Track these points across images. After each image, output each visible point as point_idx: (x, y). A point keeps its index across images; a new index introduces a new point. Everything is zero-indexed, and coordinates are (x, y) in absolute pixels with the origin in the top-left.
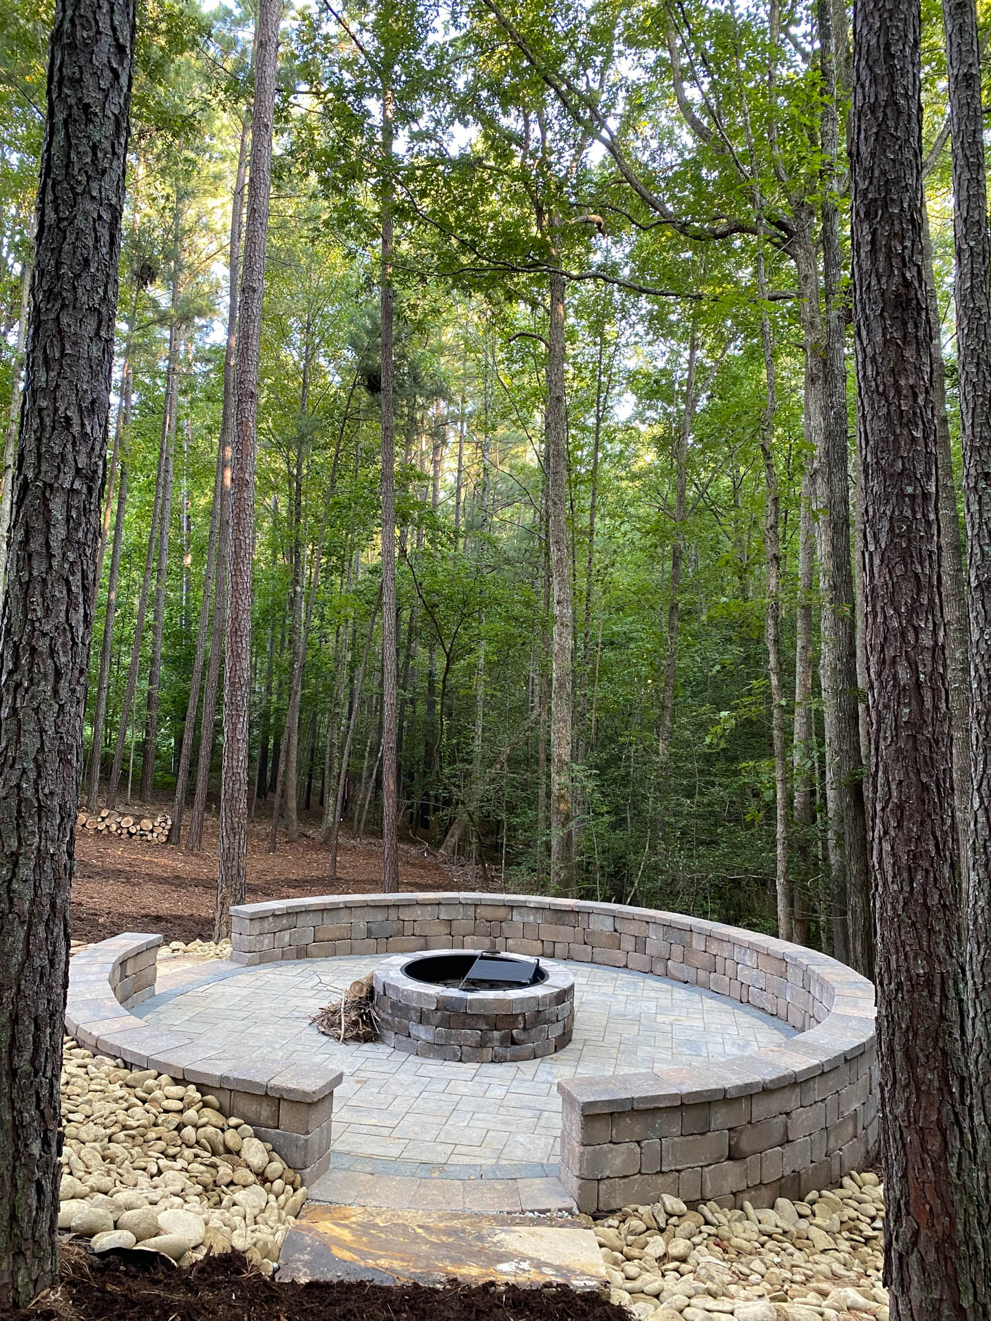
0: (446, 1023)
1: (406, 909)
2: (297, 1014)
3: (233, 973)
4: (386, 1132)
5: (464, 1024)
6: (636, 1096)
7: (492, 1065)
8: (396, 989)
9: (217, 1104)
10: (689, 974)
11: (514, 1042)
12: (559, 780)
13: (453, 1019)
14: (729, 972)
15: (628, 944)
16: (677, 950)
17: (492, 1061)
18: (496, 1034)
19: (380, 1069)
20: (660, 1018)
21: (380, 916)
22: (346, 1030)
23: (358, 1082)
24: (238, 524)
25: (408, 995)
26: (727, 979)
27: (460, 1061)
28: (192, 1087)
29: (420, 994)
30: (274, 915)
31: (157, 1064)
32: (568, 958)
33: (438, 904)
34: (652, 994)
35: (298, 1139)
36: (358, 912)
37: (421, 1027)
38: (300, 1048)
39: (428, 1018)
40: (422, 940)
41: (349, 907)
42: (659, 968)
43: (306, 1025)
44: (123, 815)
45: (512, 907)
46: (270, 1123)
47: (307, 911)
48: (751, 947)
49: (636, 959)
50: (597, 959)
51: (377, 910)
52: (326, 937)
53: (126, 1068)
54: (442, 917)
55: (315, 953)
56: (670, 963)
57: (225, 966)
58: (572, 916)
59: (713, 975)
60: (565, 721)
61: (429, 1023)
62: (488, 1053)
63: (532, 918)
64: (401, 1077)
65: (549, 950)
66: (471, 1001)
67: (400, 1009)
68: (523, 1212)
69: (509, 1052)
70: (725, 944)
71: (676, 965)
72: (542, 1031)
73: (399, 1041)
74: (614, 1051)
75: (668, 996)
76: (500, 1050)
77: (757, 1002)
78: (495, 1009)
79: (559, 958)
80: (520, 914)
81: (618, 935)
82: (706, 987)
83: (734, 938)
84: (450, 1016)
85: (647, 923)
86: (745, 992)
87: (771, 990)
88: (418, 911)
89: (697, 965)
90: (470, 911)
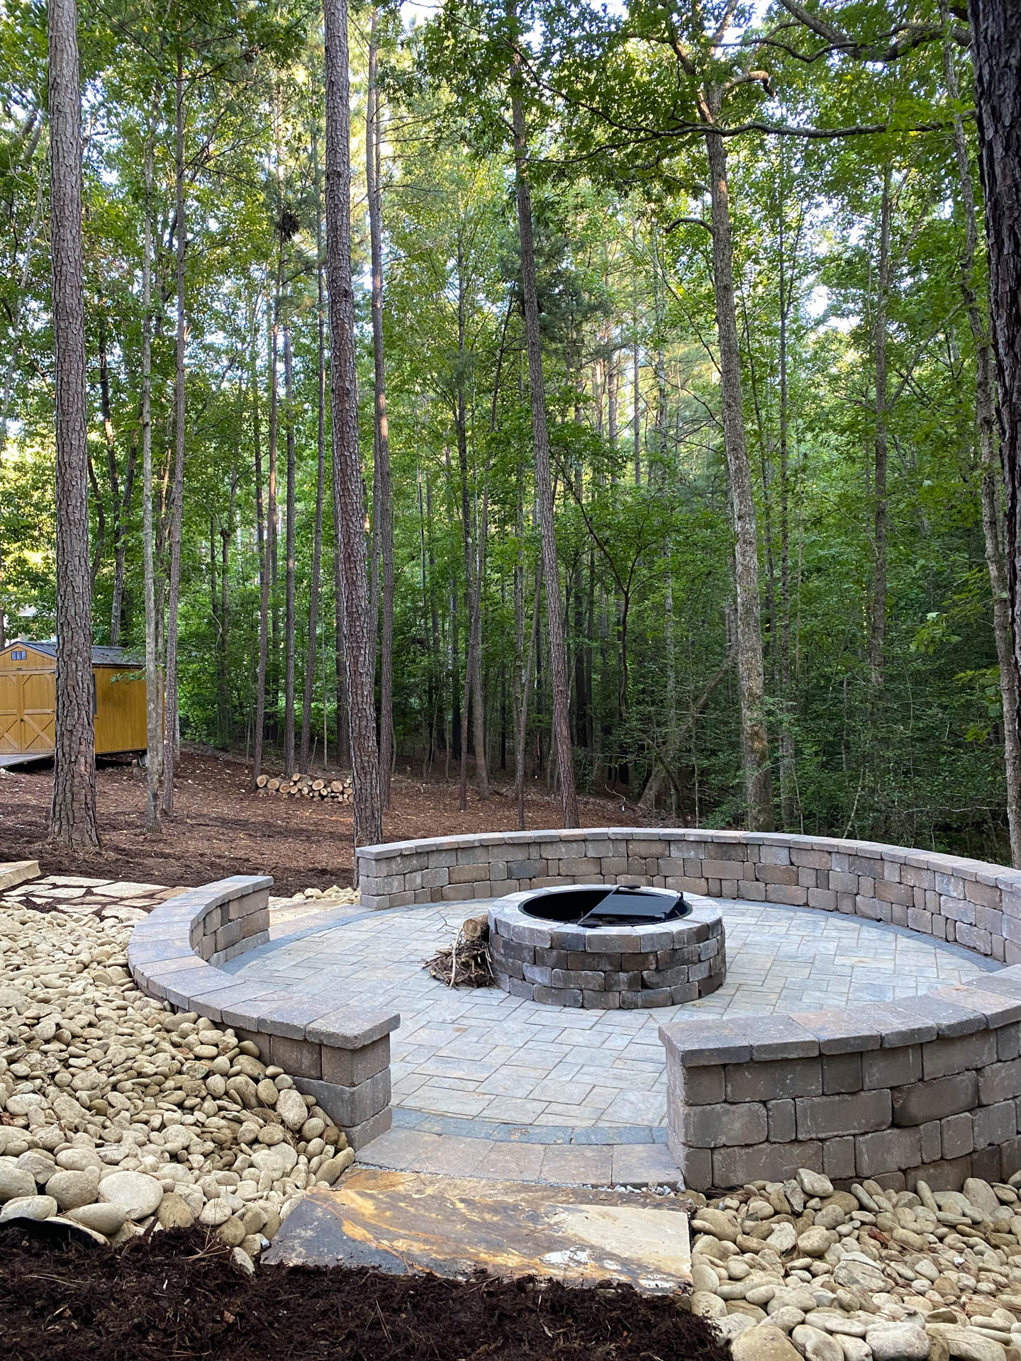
0: (562, 963)
1: (549, 847)
2: (412, 958)
3: (359, 918)
4: (471, 1086)
5: (583, 963)
6: (756, 1043)
7: (620, 1012)
8: (507, 925)
9: (256, 1050)
10: (882, 910)
11: (645, 986)
12: (750, 717)
13: (571, 958)
15: (807, 879)
16: (867, 883)
17: (620, 1008)
18: (623, 976)
19: (486, 1016)
20: (839, 960)
21: (520, 855)
22: (456, 975)
23: (457, 1030)
24: (342, 438)
25: (520, 932)
26: (928, 914)
27: (582, 1007)
28: (230, 1031)
29: (532, 931)
30: (402, 855)
31: (195, 1005)
32: (738, 897)
33: (585, 841)
34: (834, 934)
35: (342, 1092)
36: (496, 850)
37: (536, 969)
38: (404, 993)
39: (543, 957)
40: (569, 880)
41: (484, 846)
42: (846, 905)
43: (419, 969)
44: (314, 779)
45: (668, 841)
46: (313, 1072)
47: (439, 850)
48: (955, 874)
49: (817, 895)
50: (771, 897)
51: (516, 849)
52: (463, 878)
53: (170, 1010)
54: (589, 854)
55: (451, 896)
56: (858, 898)
57: (351, 911)
58: (740, 850)
59: (910, 911)
60: (754, 650)
61: (544, 964)
62: (614, 998)
63: (692, 853)
64: (511, 1025)
65: (714, 887)
66: (590, 937)
67: (512, 948)
68: (612, 1186)
69: (640, 997)
70: (924, 873)
71: (867, 901)
72: (679, 973)
73: (514, 985)
74: (774, 996)
75: (855, 935)
76: (629, 995)
77: (966, 941)
78: (620, 947)
79: (727, 897)
80: (679, 849)
81: (794, 868)
82: (903, 924)
83: (940, 866)
84: (566, 955)
85: (830, 853)
86: (951, 929)
87: (983, 925)
88: (563, 848)
89: (892, 899)
90: (622, 848)
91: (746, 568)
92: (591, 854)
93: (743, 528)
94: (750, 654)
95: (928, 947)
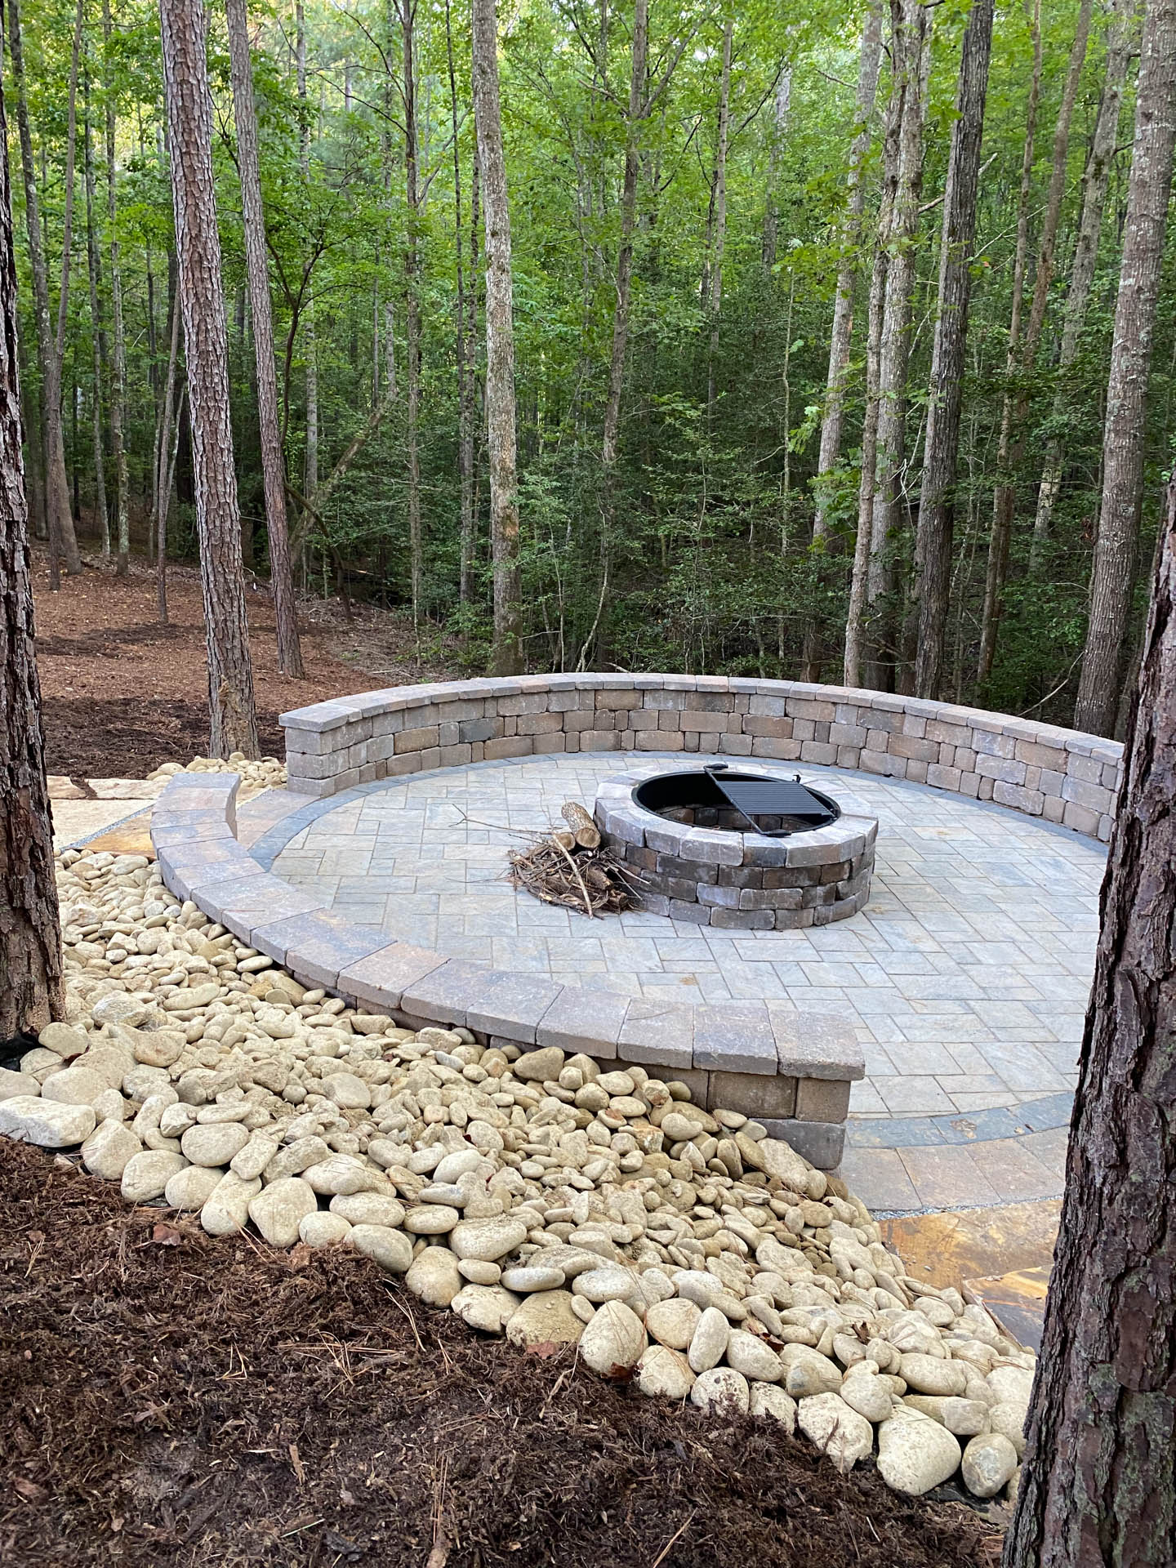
0: (755, 882)
1: (508, 702)
2: (478, 874)
3: (316, 812)
5: (780, 880)
7: (813, 930)
8: (671, 840)
9: (688, 1094)
10: (896, 765)
11: (839, 897)
13: (765, 876)
14: (961, 763)
15: (804, 731)
16: (878, 738)
17: (814, 925)
18: (820, 890)
19: (688, 956)
20: (921, 833)
21: (474, 713)
23: (687, 982)
25: (696, 848)
26: (958, 772)
27: (774, 928)
28: (640, 1072)
29: (714, 846)
30: (349, 724)
31: (556, 1038)
32: (719, 751)
33: (550, 692)
35: (830, 1130)
36: (447, 708)
37: (716, 889)
39: (729, 876)
40: (528, 740)
41: (435, 704)
42: (849, 759)
43: (509, 891)
45: (643, 690)
46: (782, 1111)
47: (385, 713)
48: (1006, 733)
49: (814, 749)
50: (761, 751)
51: (470, 705)
52: (410, 746)
54: (553, 708)
55: (397, 769)
56: (864, 752)
58: (726, 700)
59: (932, 767)
60: (508, 412)
61: (730, 884)
62: (808, 915)
63: (670, 704)
64: (733, 966)
65: (692, 741)
66: (792, 851)
67: (680, 866)
69: (830, 911)
70: (958, 729)
71: (874, 755)
73: (677, 909)
75: (890, 797)
76: (822, 910)
77: (1008, 800)
78: (821, 859)
79: (706, 752)
80: (655, 699)
81: (789, 720)
82: (921, 781)
83: (976, 722)
84: (762, 874)
85: (834, 704)
86: (986, 787)
87: (1034, 785)
88: (523, 702)
89: (909, 754)
90: (589, 699)
91: (501, 304)
92: (554, 708)
93: (497, 249)
94: (504, 417)
95: (972, 808)
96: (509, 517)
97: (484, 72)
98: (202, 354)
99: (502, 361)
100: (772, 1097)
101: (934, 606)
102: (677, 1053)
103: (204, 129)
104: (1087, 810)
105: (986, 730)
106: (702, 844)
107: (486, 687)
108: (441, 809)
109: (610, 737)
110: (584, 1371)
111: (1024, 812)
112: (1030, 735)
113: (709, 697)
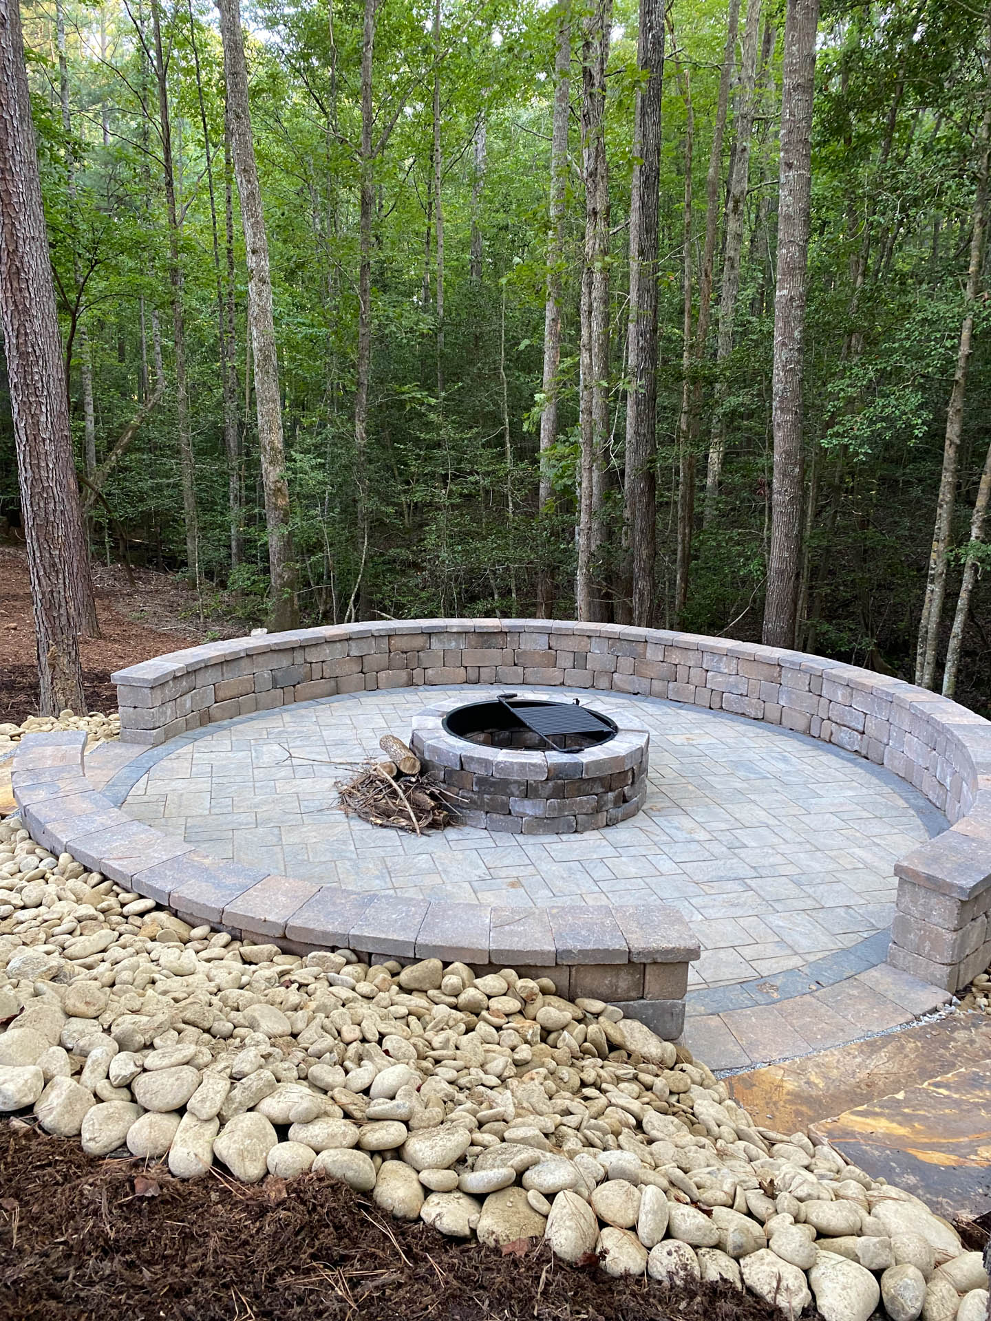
0: (559, 793)
1: (313, 649)
2: (312, 805)
5: (579, 789)
7: (610, 830)
8: (484, 761)
9: (553, 988)
10: (642, 684)
11: (625, 800)
13: (567, 787)
14: (694, 680)
15: (565, 661)
16: (626, 663)
17: (607, 825)
18: (610, 795)
19: (509, 862)
21: (285, 661)
22: (418, 819)
23: (512, 885)
25: (505, 768)
26: (692, 687)
27: (576, 832)
28: (512, 973)
29: (523, 765)
30: (175, 678)
32: (496, 682)
33: (350, 639)
35: (673, 1006)
36: (261, 659)
37: (526, 802)
39: (536, 790)
40: (333, 683)
41: (253, 655)
42: (603, 682)
43: (342, 818)
45: (429, 634)
47: (207, 666)
48: (729, 654)
49: (574, 675)
50: (530, 680)
51: (281, 655)
52: (229, 694)
53: (360, 961)
55: (218, 715)
56: (615, 676)
58: (500, 638)
59: (671, 685)
60: (274, 401)
61: (537, 796)
62: (602, 817)
63: (453, 644)
65: (473, 675)
66: (587, 765)
67: (493, 784)
68: (917, 1018)
69: (621, 811)
70: (691, 653)
71: (624, 678)
72: (641, 782)
73: (492, 820)
76: (613, 813)
77: (735, 708)
78: (610, 768)
79: (485, 683)
80: (440, 641)
81: (553, 652)
82: (663, 697)
83: (706, 646)
84: (564, 785)
85: (589, 637)
86: (717, 699)
87: (756, 695)
88: (327, 649)
89: (653, 675)
90: (384, 644)
91: (263, 310)
92: (354, 653)
94: (271, 405)
95: (705, 717)
96: (279, 490)
97: (238, 117)
98: (23, 355)
99: (267, 358)
100: (624, 982)
101: (645, 553)
102: (542, 953)
103: (18, 158)
104: (800, 712)
105: (713, 652)
106: (512, 763)
107: (294, 638)
108: (265, 748)
109: (403, 675)
110: (560, 1265)
111: (748, 717)
112: (750, 654)
113: (485, 637)
